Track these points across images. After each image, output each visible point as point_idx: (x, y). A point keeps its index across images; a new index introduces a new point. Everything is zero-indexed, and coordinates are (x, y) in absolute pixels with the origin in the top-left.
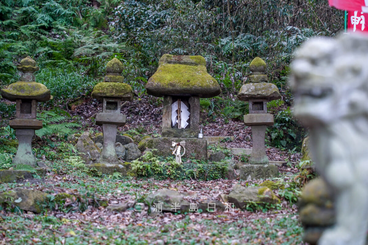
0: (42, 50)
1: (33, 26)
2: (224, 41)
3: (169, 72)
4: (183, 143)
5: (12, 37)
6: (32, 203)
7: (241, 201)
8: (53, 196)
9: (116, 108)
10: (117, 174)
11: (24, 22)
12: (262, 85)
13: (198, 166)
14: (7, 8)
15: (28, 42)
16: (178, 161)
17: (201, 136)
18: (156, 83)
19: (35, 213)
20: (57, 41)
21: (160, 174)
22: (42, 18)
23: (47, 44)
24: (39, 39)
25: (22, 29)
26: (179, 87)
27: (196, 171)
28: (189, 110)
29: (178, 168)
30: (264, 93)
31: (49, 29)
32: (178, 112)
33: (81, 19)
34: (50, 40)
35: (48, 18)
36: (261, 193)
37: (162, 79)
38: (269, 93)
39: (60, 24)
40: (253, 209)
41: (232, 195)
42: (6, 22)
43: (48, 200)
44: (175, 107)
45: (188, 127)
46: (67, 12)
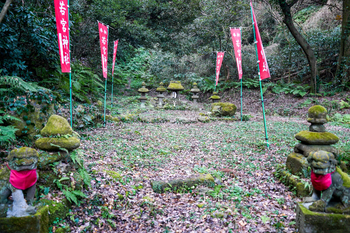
0: (133, 76)
1: (130, 70)
2: (175, 75)
3: (172, 85)
4: (176, 101)
5: (126, 73)
6: (151, 120)
7: (201, 120)
8: (156, 119)
9: (162, 94)
10: (162, 109)
11: (128, 69)
12: (196, 89)
13: (179, 107)
14: (124, 66)
15: (129, 74)
16: (174, 106)
17: (180, 100)
18: (170, 88)
19: (152, 123)
20: (136, 74)
21: (170, 109)
22: (132, 68)
23: (134, 75)
24: (132, 73)
25: (128, 71)
26: (175, 88)
27: (179, 108)
28: (177, 94)
29: (175, 107)
30: (197, 91)
31: (134, 71)
32: (174, 94)
33: (141, 69)
34: (135, 74)
35: (133, 68)
36: (206, 118)
37: (171, 87)
38: (198, 91)
39: (136, 70)
40: (204, 122)
41: (199, 119)
42: (124, 69)
43: (155, 120)
44: (173, 93)
45: (177, 98)
46: (138, 67)
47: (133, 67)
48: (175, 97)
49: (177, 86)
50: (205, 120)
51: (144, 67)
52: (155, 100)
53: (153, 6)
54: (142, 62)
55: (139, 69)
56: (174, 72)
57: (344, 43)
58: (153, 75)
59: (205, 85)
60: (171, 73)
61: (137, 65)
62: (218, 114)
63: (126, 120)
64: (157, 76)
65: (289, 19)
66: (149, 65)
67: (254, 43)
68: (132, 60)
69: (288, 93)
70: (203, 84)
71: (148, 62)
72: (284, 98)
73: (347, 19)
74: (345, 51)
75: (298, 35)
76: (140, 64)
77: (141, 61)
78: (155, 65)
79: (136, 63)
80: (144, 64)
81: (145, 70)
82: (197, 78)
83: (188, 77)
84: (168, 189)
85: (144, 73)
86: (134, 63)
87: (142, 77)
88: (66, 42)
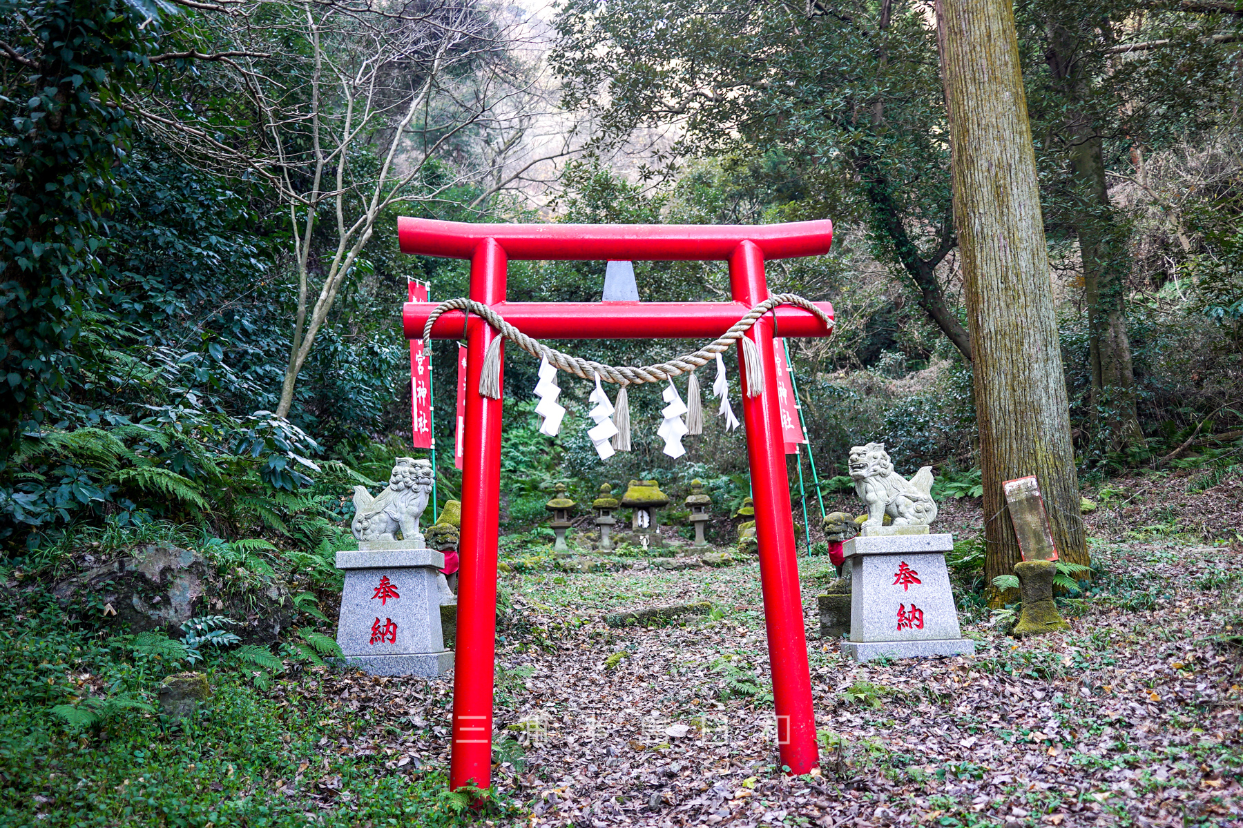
3: (635, 491)
4: (647, 537)
7: (711, 562)
9: (608, 515)
10: (612, 555)
12: (700, 496)
13: (658, 552)
16: (645, 548)
17: (658, 532)
18: (627, 499)
19: (589, 573)
26: (642, 501)
27: (657, 554)
28: (649, 515)
29: (646, 553)
30: (702, 501)
32: (642, 517)
36: (722, 556)
37: (631, 496)
38: (705, 501)
40: (719, 566)
41: (704, 558)
44: (640, 513)
45: (649, 526)
47: (512, 458)
48: (646, 525)
49: (647, 494)
50: (719, 561)
51: (546, 458)
52: (589, 538)
53: (570, 286)
54: (538, 443)
55: (530, 465)
56: (638, 464)
57: (1097, 348)
58: (575, 479)
59: (733, 493)
60: (630, 469)
61: (522, 453)
62: (754, 547)
63: (527, 568)
64: (588, 481)
65: (934, 298)
66: (559, 449)
67: (882, 364)
68: (507, 440)
69: (962, 494)
70: (729, 492)
71: (559, 442)
72: (952, 510)
73: (1095, 287)
74: (1103, 369)
75: (964, 337)
76: (533, 448)
77: (535, 441)
78: (581, 448)
79: (521, 448)
80: (547, 449)
81: (548, 468)
82: (709, 477)
83: (683, 477)
84: (632, 620)
85: (547, 476)
86: (515, 446)
87: (542, 485)
88: (423, 392)
